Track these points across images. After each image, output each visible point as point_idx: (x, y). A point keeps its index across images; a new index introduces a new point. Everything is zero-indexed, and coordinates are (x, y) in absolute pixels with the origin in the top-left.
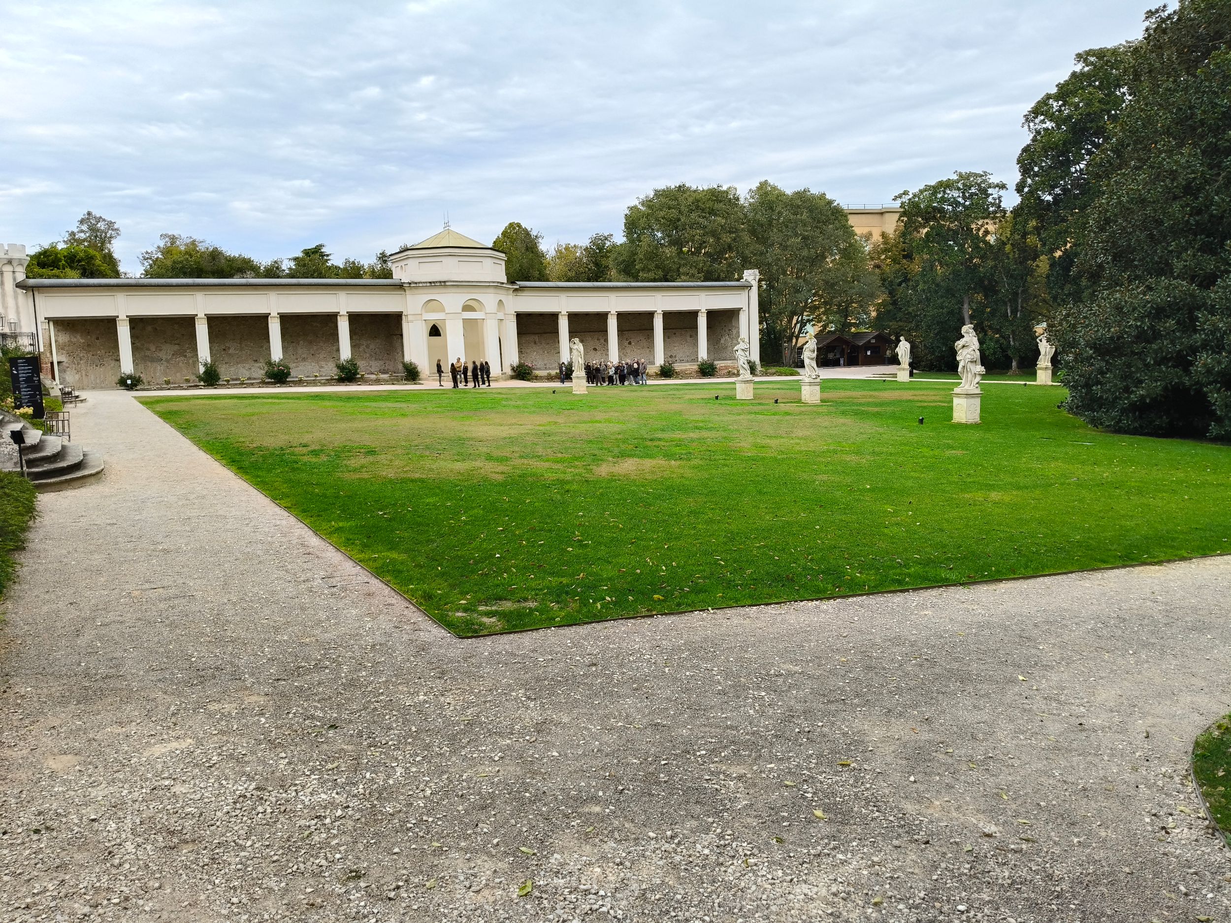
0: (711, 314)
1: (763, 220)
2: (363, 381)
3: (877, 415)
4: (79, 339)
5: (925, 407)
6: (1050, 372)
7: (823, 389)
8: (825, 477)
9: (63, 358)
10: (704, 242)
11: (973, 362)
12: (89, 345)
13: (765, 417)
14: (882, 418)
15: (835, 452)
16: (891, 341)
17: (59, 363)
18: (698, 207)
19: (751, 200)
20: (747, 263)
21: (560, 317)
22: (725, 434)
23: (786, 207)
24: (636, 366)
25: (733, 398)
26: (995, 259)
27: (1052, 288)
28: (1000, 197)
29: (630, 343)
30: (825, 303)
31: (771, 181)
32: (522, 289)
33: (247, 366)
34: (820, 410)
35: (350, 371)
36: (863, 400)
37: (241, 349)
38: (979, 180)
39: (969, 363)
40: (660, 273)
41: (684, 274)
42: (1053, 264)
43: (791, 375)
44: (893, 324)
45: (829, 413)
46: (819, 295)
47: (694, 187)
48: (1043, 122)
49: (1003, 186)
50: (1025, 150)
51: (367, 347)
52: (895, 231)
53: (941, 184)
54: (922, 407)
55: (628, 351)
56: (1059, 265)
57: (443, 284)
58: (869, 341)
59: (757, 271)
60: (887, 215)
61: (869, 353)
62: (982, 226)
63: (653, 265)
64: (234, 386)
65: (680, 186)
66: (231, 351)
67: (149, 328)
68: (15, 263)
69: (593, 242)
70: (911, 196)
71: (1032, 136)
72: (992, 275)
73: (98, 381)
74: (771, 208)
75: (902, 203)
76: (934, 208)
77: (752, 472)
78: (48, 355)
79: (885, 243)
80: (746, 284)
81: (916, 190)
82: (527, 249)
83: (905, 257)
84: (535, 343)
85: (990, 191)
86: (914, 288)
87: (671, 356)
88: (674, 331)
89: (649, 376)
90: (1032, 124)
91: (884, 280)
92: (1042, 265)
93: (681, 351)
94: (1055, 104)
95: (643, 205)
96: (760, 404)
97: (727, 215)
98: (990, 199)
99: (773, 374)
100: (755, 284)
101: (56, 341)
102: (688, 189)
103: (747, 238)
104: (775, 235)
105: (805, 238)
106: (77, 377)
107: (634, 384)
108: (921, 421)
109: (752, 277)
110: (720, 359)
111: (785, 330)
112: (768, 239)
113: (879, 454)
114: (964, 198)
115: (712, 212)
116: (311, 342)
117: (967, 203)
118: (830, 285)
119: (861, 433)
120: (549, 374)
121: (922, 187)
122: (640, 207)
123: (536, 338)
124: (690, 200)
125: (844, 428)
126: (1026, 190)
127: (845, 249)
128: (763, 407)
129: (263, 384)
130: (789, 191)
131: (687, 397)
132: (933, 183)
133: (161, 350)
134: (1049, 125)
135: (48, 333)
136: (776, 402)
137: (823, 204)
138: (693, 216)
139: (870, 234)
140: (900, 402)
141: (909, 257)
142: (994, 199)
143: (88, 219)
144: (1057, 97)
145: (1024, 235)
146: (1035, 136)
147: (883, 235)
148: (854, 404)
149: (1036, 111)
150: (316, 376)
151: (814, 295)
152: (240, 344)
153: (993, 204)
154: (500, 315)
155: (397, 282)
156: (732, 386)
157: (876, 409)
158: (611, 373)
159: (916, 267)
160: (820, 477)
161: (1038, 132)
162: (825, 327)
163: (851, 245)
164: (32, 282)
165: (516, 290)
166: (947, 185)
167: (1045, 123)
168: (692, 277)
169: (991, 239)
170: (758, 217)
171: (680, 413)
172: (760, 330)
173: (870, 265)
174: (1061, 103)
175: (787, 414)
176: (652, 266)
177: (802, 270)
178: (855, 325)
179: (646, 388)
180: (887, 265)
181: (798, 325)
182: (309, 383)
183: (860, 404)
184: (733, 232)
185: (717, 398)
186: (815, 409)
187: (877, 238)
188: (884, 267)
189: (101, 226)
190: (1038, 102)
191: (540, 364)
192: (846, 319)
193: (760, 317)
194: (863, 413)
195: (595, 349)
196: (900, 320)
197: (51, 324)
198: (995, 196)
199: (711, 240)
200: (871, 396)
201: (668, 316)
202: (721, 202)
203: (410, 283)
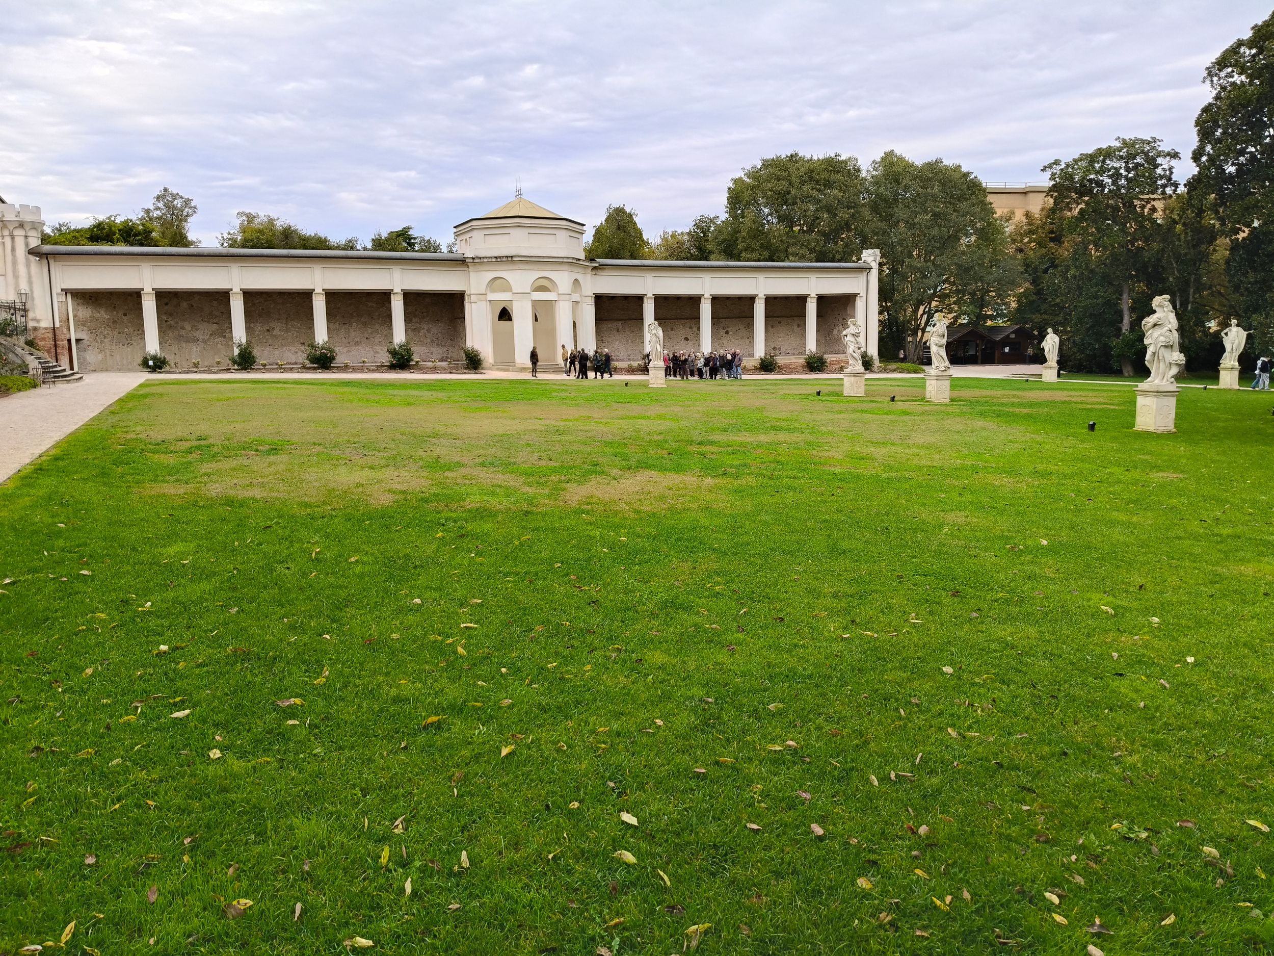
0: (821, 299)
1: (888, 194)
2: (417, 368)
3: (1029, 416)
4: (103, 314)
5: (1091, 410)
6: (1237, 373)
7: (953, 387)
8: (957, 517)
9: (81, 336)
10: (818, 218)
11: (1168, 347)
12: (114, 322)
13: (875, 417)
14: (1035, 422)
15: (975, 470)
16: (1034, 337)
17: (78, 341)
18: (811, 178)
19: (874, 173)
20: (866, 243)
21: (645, 300)
22: (810, 438)
23: (914, 179)
24: (729, 357)
25: (839, 394)
26: (1164, 240)
27: (1233, 276)
28: (1171, 169)
29: (727, 333)
30: (958, 292)
31: (898, 152)
32: (602, 267)
33: (293, 349)
34: (950, 409)
35: (403, 357)
36: (1005, 400)
37: (287, 330)
38: (1147, 148)
39: (1163, 349)
40: (766, 254)
41: (793, 254)
42: (1235, 247)
43: (915, 372)
44: (1037, 318)
45: (962, 414)
46: (950, 283)
47: (808, 157)
48: (1230, 75)
49: (1175, 155)
50: (1206, 110)
51: (429, 331)
52: (1042, 210)
53: (1100, 150)
54: (1085, 409)
55: (725, 342)
56: (1243, 248)
57: (509, 260)
58: (1008, 336)
59: (877, 251)
60: (1031, 195)
61: (1007, 350)
62: (1148, 202)
63: (758, 244)
64: (271, 370)
65: (792, 155)
66: (276, 332)
67: (185, 305)
68: (27, 227)
69: (697, 225)
70: (1063, 166)
71: (1214, 93)
72: (1159, 260)
73: (125, 362)
74: (897, 181)
75: (1053, 175)
76: (1091, 181)
77: (833, 501)
78: (65, 331)
79: (1030, 224)
80: (864, 265)
81: (1069, 159)
82: (619, 228)
83: (1052, 240)
84: (618, 331)
85: (1159, 160)
86: (1064, 275)
87: (774, 349)
88: (779, 319)
89: (746, 371)
90: (1215, 79)
91: (1027, 266)
92: (1222, 248)
93: (786, 341)
94: (1248, 52)
95: (748, 177)
96: (872, 401)
97: (845, 187)
98: (1159, 171)
99: (893, 371)
100: (875, 266)
101: (75, 316)
102: (802, 159)
103: (867, 214)
104: (900, 212)
105: (936, 215)
106: (100, 357)
107: (727, 378)
108: (1092, 427)
109: (872, 258)
110: (831, 353)
111: (909, 322)
112: (892, 216)
113: (1047, 474)
114: (1128, 170)
115: (828, 184)
116: (365, 324)
117: (1131, 175)
118: (964, 271)
119: (1010, 441)
120: (630, 366)
121: (1077, 156)
122: (745, 179)
123: (620, 324)
124: (803, 170)
125: (984, 434)
126: (1204, 159)
127: (983, 229)
128: (874, 405)
129: (305, 368)
130: (919, 163)
131: (782, 392)
132: (1090, 150)
133: (197, 329)
134: (1238, 79)
135: (64, 307)
136: (893, 399)
137: (958, 176)
138: (806, 188)
139: (1013, 213)
140: (1052, 403)
141: (1057, 239)
142: (1164, 170)
143: (164, 196)
144: (1250, 44)
145: (1200, 212)
146: (1219, 93)
147: (1027, 215)
148: (994, 404)
149: (1222, 63)
150: (364, 362)
151: (944, 282)
152: (286, 324)
153: (1161, 177)
154: (576, 297)
155: (459, 256)
156: (840, 382)
157: (1025, 411)
158: (699, 365)
159: (1065, 251)
160: (951, 517)
161: (1224, 88)
162: (956, 319)
163: (989, 224)
164: (47, 248)
165: (595, 268)
166: (1108, 153)
167: (1233, 77)
168: (802, 258)
169: (1159, 217)
170: (882, 190)
171: (761, 410)
172: (879, 321)
173: (1011, 250)
174: (1254, 51)
175: (906, 413)
176: (756, 245)
177: (931, 253)
178: (992, 318)
179: (738, 382)
180: (1031, 249)
181: (925, 316)
182: (354, 369)
183: (1002, 404)
184: (852, 207)
185: (818, 393)
186: (943, 408)
187: (1019, 217)
188: (1027, 250)
189: (178, 203)
190: (1227, 50)
191: (622, 354)
192: (981, 310)
193: (880, 305)
194: (1008, 415)
195: (686, 339)
196: (1045, 313)
197: (69, 296)
198: (1166, 166)
199: (826, 216)
200: (1014, 396)
201: (771, 301)
202: (838, 172)
203: (473, 258)
